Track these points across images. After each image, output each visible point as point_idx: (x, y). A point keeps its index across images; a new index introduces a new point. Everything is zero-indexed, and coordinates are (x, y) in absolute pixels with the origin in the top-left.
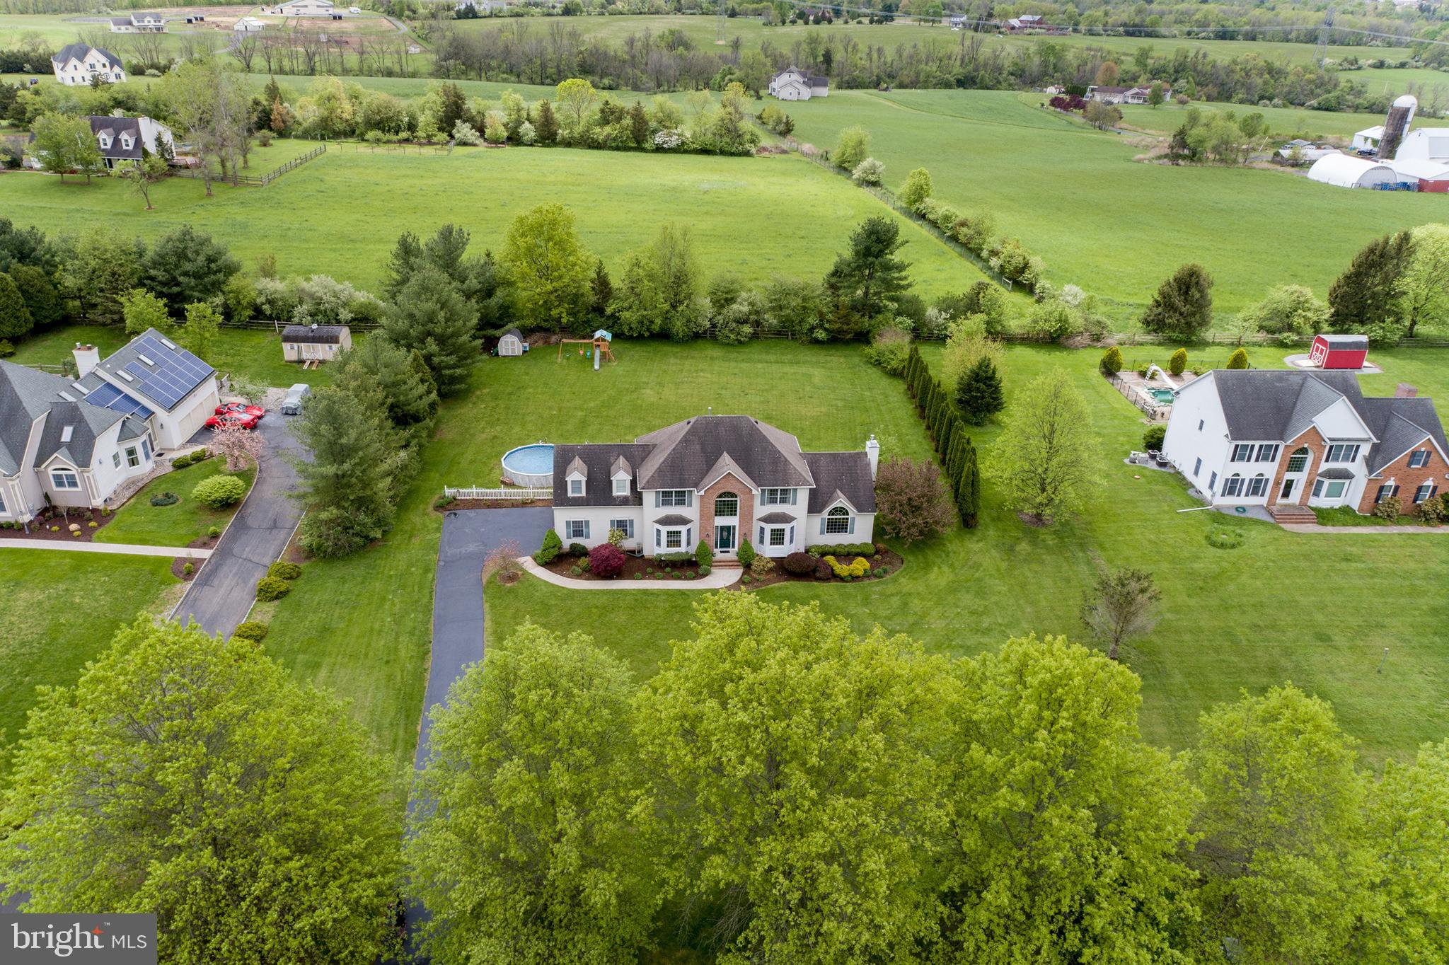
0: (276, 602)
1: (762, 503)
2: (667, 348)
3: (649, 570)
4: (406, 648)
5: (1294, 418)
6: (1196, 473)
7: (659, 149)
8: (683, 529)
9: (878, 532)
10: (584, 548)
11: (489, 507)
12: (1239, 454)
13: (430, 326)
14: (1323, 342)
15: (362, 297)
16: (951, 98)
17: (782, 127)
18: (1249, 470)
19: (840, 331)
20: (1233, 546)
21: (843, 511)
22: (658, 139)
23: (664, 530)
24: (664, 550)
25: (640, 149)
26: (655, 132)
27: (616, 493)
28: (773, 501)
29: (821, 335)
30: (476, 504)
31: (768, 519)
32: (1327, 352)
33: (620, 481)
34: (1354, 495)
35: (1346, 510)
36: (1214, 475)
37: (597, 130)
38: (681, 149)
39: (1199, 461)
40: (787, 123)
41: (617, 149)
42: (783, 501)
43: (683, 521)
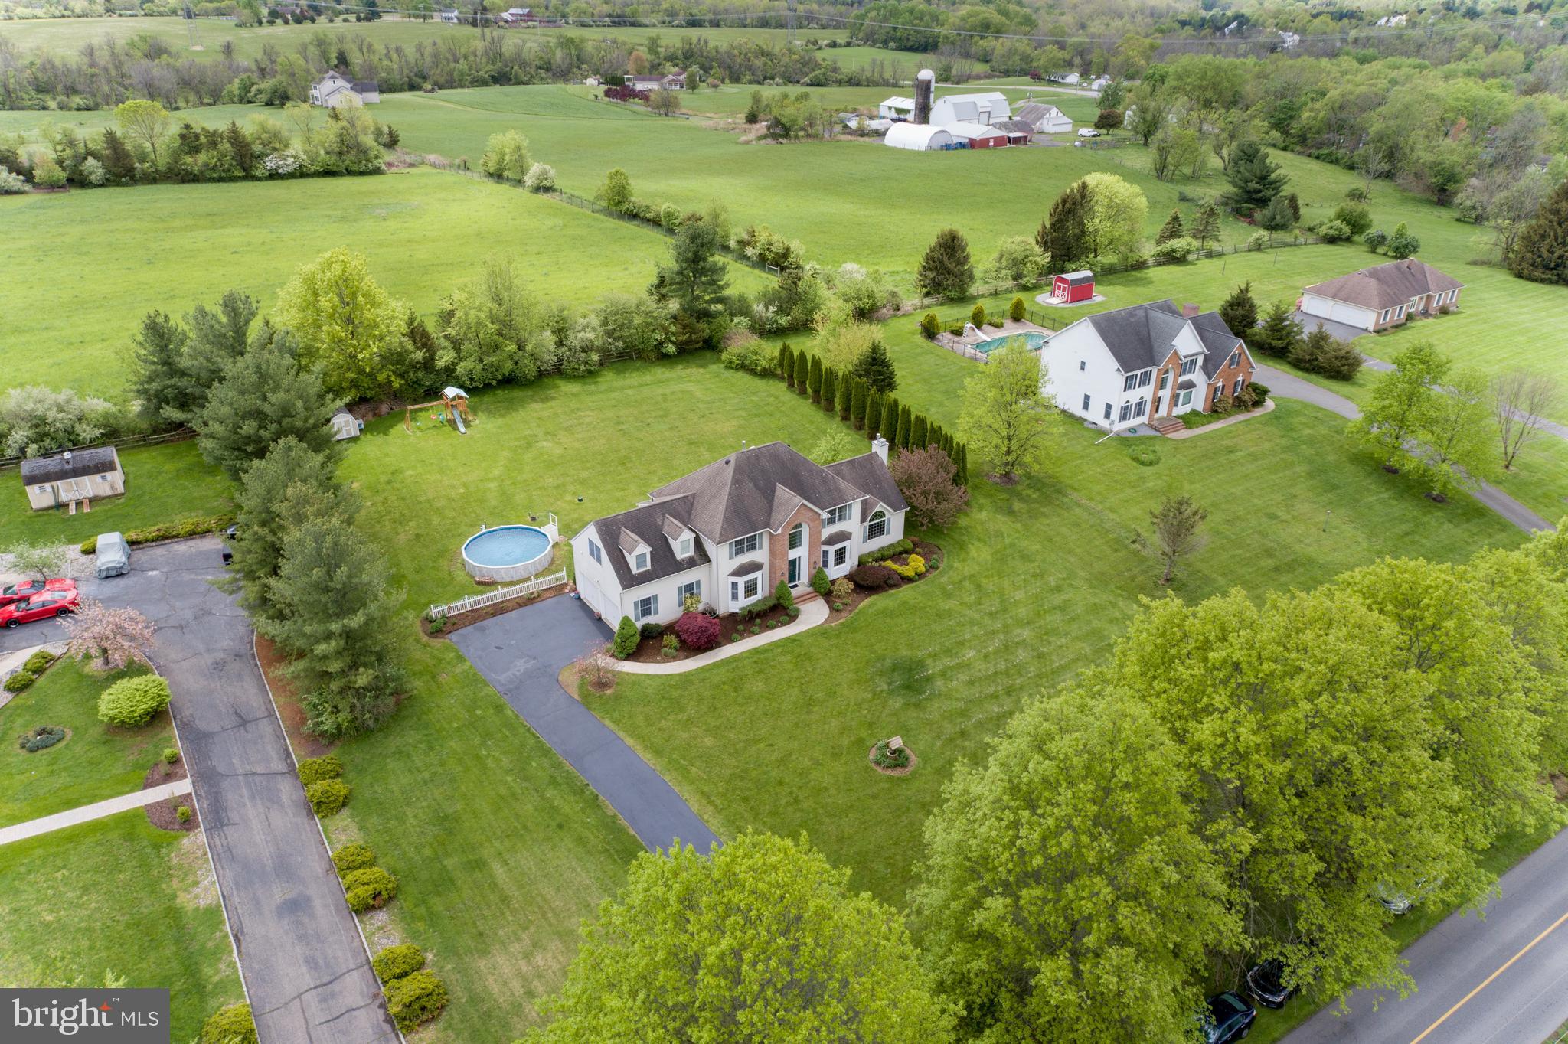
0: (345, 812)
1: (824, 526)
3: (741, 627)
4: (565, 803)
5: (1156, 346)
6: (1086, 407)
7: (274, 176)
8: (757, 575)
9: (910, 525)
10: (657, 625)
11: (493, 615)
12: (1129, 385)
14: (1065, 281)
17: (385, 139)
18: (1134, 396)
19: (688, 342)
20: (1151, 463)
21: (881, 514)
22: (270, 164)
23: (741, 581)
24: (741, 604)
25: (249, 177)
26: (260, 157)
27: (680, 556)
28: (833, 521)
29: (671, 349)
30: (475, 616)
31: (831, 541)
32: (1069, 288)
33: (684, 542)
34: (1199, 400)
36: (1109, 407)
37: (186, 160)
38: (300, 173)
39: (1087, 398)
40: (391, 134)
41: (220, 180)
42: (842, 518)
43: (756, 567)
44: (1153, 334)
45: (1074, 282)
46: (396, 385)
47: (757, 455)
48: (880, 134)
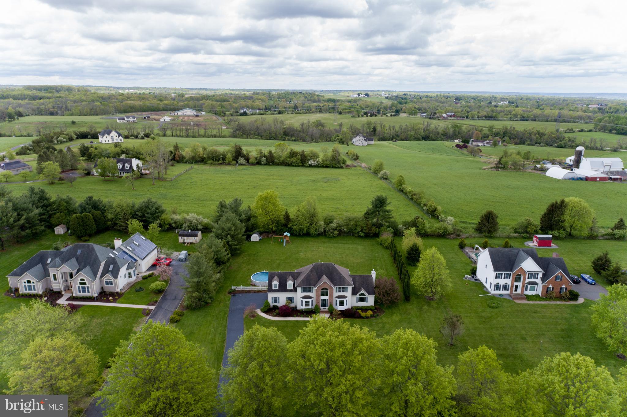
0: (176, 324)
1: (336, 292)
2: (309, 239)
3: (299, 314)
4: (218, 339)
6: (486, 283)
7: (310, 166)
8: (310, 300)
9: (376, 302)
10: (277, 306)
11: (246, 293)
12: (498, 276)
13: (229, 232)
14: (537, 237)
15: (206, 221)
16: (419, 144)
17: (355, 157)
18: (502, 282)
19: (368, 233)
20: (496, 308)
21: (364, 295)
22: (310, 163)
23: (304, 300)
24: (304, 307)
25: (303, 166)
26: (309, 160)
27: (288, 288)
28: (340, 291)
29: (361, 234)
30: (242, 292)
31: (339, 297)
32: (538, 241)
33: (290, 284)
34: (539, 290)
35: (537, 296)
36: (491, 283)
37: (288, 160)
38: (318, 166)
39: (487, 278)
40: (357, 156)
41: (295, 166)
42: (343, 291)
43: (310, 297)
44: (517, 260)
45: (539, 238)
46: (274, 229)
47: (322, 265)
48: (544, 170)
